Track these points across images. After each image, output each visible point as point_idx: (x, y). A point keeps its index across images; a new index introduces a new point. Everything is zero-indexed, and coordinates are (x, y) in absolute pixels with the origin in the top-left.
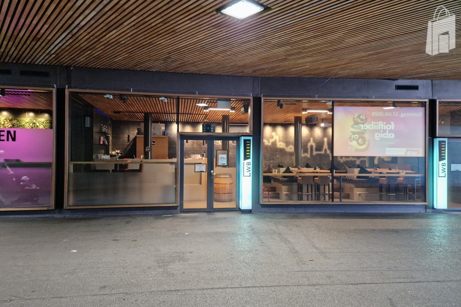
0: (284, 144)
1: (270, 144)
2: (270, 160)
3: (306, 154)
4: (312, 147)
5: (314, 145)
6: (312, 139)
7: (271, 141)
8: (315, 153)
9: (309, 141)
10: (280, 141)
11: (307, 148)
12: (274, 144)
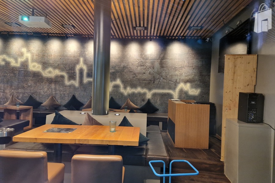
0: (40, 66)
1: (18, 65)
2: (18, 88)
3: (72, 82)
4: (81, 71)
5: (85, 68)
6: (82, 60)
7: (20, 60)
8: (86, 80)
9: (78, 62)
10: (33, 61)
11: (75, 72)
12: (25, 65)
